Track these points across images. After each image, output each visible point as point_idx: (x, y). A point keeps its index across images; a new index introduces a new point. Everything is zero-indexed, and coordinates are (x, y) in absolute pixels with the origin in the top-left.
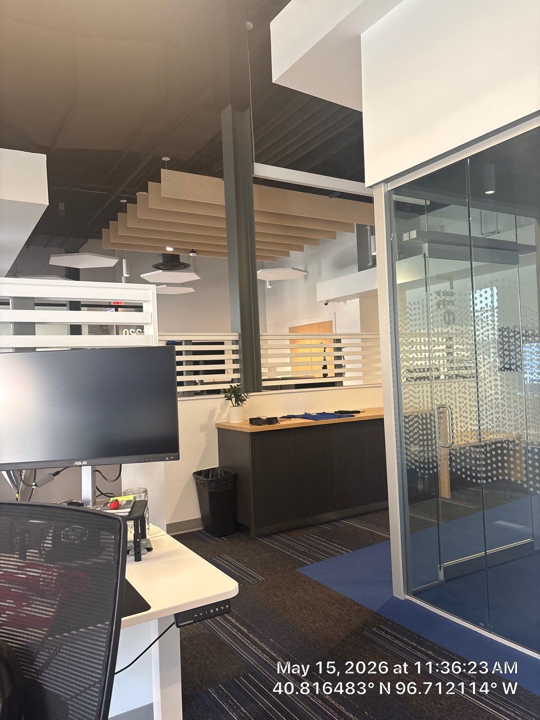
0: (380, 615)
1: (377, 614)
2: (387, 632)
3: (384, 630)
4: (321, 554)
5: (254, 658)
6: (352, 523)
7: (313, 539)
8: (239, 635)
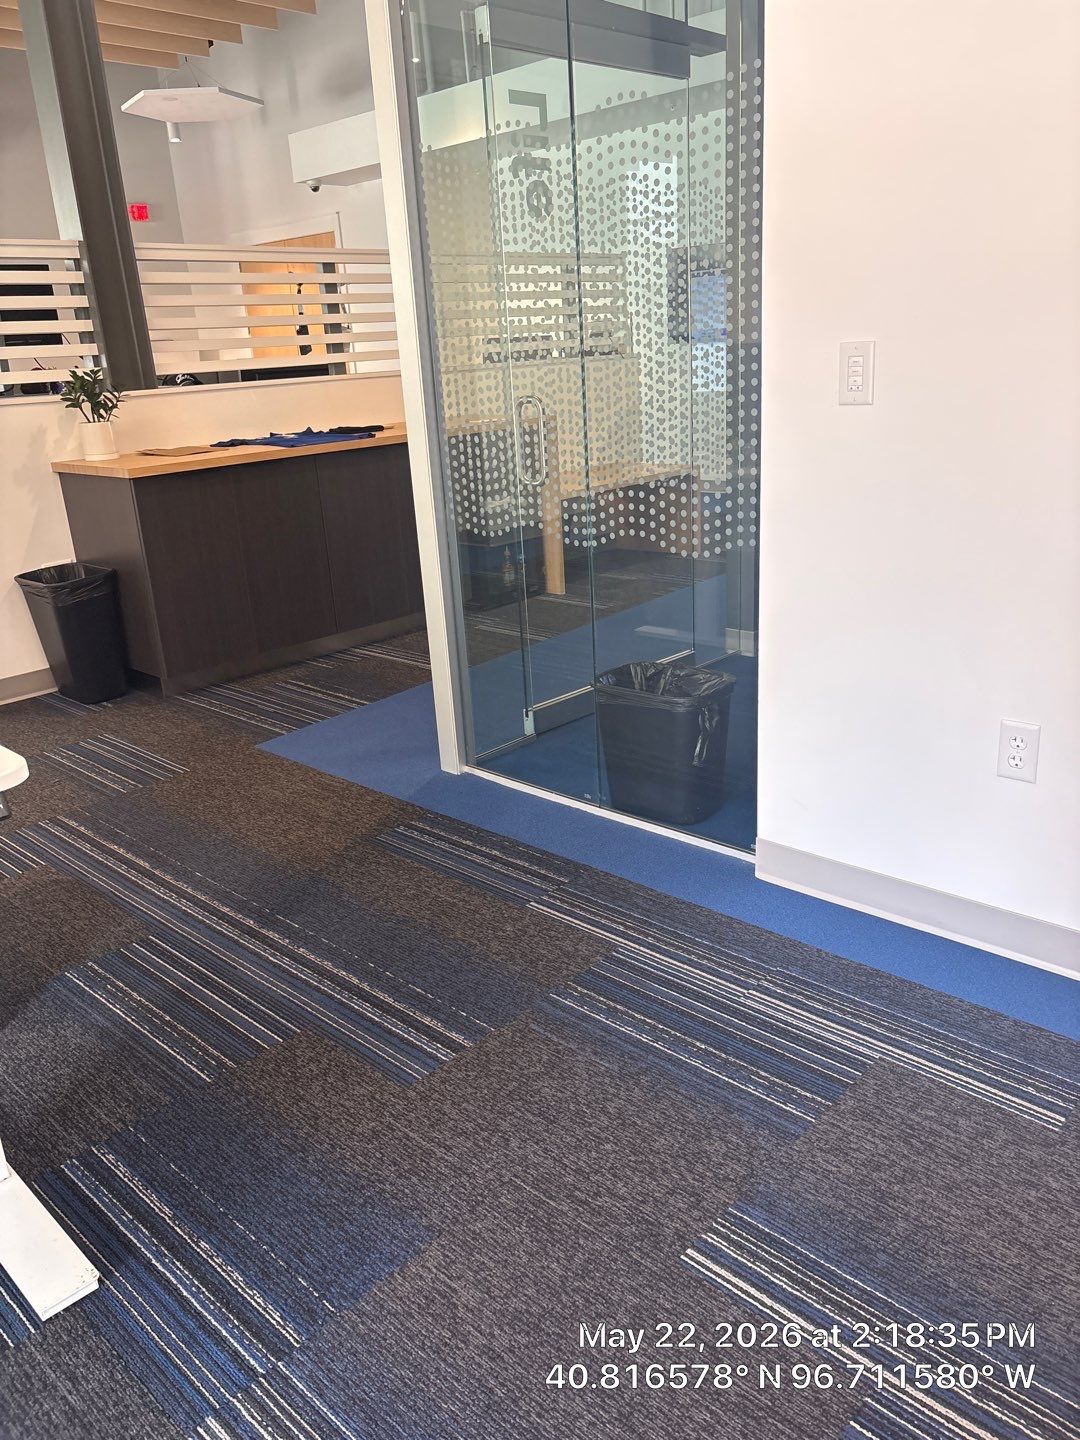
0: (413, 805)
1: (408, 804)
2: (422, 831)
3: (416, 829)
4: (309, 714)
5: (162, 909)
6: (376, 653)
7: (295, 688)
8: (133, 876)
